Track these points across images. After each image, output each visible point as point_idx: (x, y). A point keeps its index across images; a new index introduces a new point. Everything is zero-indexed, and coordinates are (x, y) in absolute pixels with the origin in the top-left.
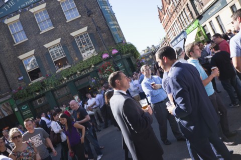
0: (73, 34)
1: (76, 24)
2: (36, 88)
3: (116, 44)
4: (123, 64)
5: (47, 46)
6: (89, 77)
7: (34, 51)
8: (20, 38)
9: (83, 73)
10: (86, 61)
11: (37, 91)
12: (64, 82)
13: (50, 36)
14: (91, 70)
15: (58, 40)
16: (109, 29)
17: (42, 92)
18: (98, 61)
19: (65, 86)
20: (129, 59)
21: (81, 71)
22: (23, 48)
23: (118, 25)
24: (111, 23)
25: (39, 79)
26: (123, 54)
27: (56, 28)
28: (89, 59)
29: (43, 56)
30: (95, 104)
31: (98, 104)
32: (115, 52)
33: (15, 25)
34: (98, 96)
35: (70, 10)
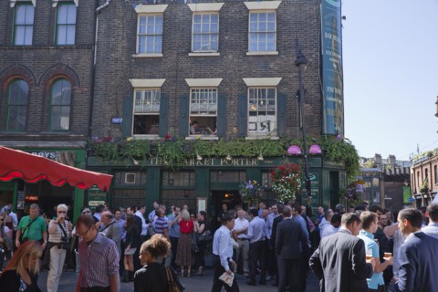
0: (249, 81)
1: (262, 65)
2: (138, 152)
3: (322, 133)
4: (320, 179)
5: (191, 82)
6: (243, 175)
7: (163, 80)
8: (149, 48)
9: (236, 163)
10: (252, 143)
11: (137, 158)
12: (192, 163)
13: (204, 66)
14: (254, 163)
15: (217, 82)
16: (321, 101)
17: (144, 163)
18: (275, 152)
19: (190, 170)
20: (334, 174)
21: (234, 157)
22: (148, 67)
23: (342, 99)
24: (330, 89)
25: (150, 137)
26: (328, 159)
27: (221, 57)
28: (259, 142)
29: (175, 96)
30: (245, 232)
31: (250, 234)
32: (315, 149)
33: (151, 19)
34: (257, 220)
35: (262, 34)
